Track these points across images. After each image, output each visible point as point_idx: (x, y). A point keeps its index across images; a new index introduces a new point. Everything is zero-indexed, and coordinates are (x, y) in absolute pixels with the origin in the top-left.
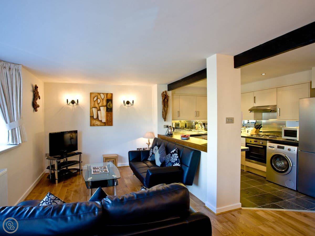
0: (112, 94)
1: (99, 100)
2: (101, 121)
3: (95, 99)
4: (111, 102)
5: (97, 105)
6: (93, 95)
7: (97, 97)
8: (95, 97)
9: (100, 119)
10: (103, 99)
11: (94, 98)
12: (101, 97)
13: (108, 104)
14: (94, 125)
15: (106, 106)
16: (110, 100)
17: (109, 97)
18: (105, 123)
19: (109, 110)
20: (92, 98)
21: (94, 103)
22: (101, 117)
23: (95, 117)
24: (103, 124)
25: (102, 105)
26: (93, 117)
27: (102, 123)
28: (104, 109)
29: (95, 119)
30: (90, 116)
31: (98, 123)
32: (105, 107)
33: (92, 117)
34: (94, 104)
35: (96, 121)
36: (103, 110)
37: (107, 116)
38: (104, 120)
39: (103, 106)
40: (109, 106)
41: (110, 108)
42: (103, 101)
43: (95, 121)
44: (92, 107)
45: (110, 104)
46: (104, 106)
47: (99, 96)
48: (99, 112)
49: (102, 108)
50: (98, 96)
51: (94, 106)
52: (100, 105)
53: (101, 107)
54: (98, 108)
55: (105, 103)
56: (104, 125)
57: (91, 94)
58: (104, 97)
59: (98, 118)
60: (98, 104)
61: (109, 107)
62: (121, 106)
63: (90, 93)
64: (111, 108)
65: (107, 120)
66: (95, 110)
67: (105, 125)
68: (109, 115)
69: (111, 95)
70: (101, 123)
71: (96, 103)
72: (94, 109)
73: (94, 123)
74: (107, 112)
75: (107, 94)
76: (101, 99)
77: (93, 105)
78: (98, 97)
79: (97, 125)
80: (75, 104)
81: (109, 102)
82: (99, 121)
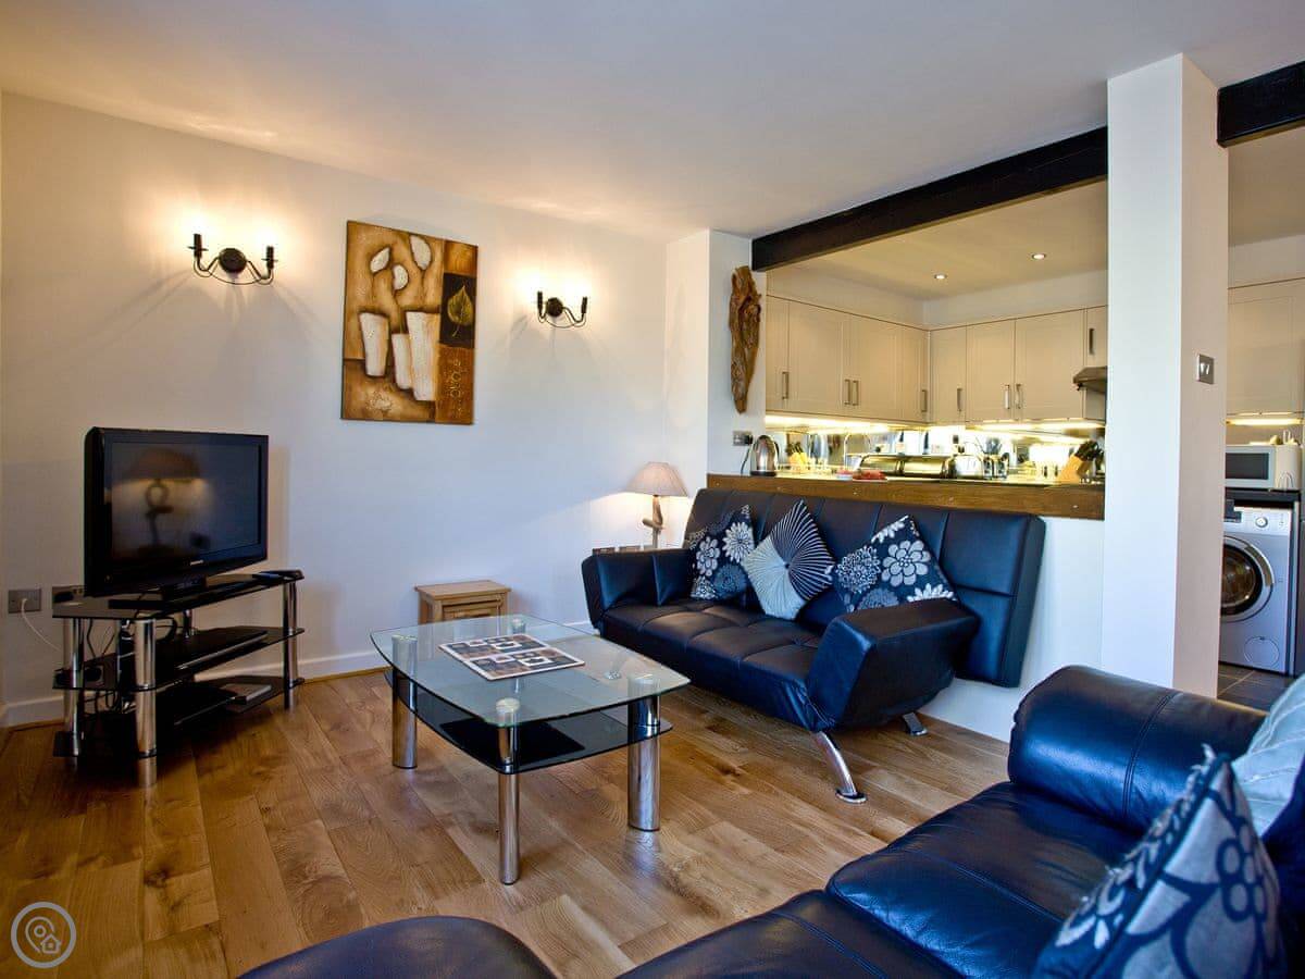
0: (475, 249)
1: (399, 271)
2: (409, 393)
3: (379, 262)
4: (467, 290)
5: (386, 301)
6: (365, 241)
7: (391, 253)
8: (380, 251)
9: (403, 379)
10: (423, 272)
11: (371, 257)
12: (412, 254)
13: (453, 301)
14: (366, 416)
15: (442, 310)
16: (460, 283)
17: (458, 262)
18: (429, 405)
19: (458, 335)
20: (360, 254)
21: (373, 286)
22: (411, 370)
23: (375, 366)
24: (418, 412)
25: (419, 304)
26: (362, 364)
27: (412, 403)
28: (427, 327)
29: (374, 378)
30: (345, 361)
31: (389, 401)
32: (437, 318)
33: (354, 366)
34: (373, 293)
35: (384, 394)
36: (423, 333)
37: (444, 367)
38: (427, 390)
39: (420, 310)
40: (458, 313)
41: (462, 327)
42: (423, 278)
43: (371, 391)
44: (355, 306)
45: (462, 299)
46: (426, 312)
47: (401, 252)
48: (398, 339)
49: (414, 320)
50: (396, 248)
51: (369, 304)
52: (407, 299)
53: (410, 315)
54: (395, 315)
55: (433, 296)
56: (427, 416)
57: (352, 228)
58: (431, 262)
59: (394, 374)
60: (396, 293)
61: (454, 318)
62: (521, 321)
63: (349, 223)
64: (466, 324)
65: (443, 389)
66: (372, 327)
67: (431, 420)
68: (457, 363)
69: (469, 254)
70: (406, 401)
71: (383, 286)
72: (366, 319)
73: (368, 404)
74: (444, 346)
75: (448, 245)
76: (414, 270)
77: (367, 297)
78: (396, 253)
79: (386, 417)
80: (246, 276)
81: (457, 291)
82: (400, 390)
